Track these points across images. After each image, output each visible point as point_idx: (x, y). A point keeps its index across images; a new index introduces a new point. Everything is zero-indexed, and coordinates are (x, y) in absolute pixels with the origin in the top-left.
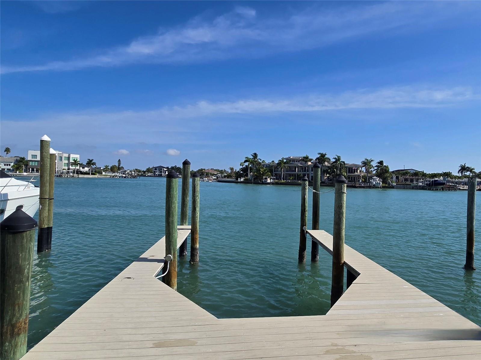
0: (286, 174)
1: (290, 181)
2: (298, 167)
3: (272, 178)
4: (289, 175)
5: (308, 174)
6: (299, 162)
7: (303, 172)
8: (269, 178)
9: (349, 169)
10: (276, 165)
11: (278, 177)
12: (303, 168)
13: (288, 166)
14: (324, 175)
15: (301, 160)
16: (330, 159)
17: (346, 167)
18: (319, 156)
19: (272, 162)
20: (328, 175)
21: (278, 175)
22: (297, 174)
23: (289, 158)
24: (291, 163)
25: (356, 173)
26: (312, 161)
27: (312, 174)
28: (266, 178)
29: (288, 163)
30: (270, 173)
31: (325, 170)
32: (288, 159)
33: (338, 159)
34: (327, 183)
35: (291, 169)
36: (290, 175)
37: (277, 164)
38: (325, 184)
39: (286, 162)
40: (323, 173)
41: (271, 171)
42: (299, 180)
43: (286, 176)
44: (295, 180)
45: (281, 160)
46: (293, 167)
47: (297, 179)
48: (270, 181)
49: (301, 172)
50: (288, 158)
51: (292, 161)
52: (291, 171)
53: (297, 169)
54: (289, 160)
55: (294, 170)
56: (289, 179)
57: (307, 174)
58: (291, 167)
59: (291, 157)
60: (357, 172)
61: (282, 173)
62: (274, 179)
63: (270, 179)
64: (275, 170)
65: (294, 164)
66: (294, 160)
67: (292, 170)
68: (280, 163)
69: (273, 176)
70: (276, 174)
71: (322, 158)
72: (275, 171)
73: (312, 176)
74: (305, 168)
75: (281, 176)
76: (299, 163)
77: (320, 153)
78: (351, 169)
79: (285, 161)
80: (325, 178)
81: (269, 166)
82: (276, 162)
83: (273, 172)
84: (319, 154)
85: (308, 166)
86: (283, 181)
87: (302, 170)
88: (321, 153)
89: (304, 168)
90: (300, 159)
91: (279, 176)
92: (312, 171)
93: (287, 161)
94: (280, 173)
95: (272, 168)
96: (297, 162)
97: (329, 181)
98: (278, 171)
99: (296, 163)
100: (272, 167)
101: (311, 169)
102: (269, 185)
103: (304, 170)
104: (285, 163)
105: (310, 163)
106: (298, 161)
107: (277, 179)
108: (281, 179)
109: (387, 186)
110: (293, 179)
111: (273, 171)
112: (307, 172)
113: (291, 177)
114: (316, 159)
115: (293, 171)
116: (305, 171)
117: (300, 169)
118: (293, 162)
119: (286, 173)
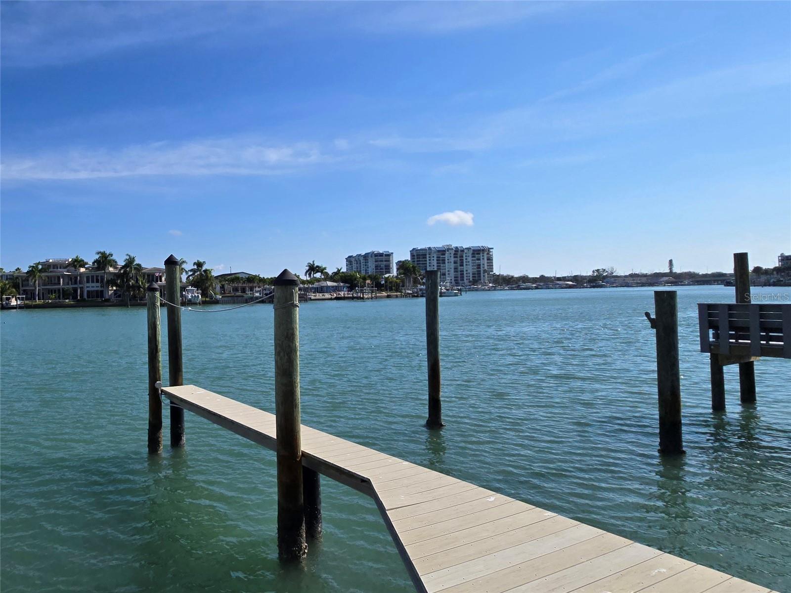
0: (43, 289)
1: (50, 301)
2: (64, 276)
3: (19, 298)
4: (49, 290)
5: (82, 288)
6: (64, 268)
7: (72, 284)
8: (13, 297)
9: (149, 275)
10: (25, 275)
11: (30, 295)
12: (71, 278)
13: (47, 276)
14: (109, 288)
15: (69, 265)
16: (116, 262)
17: (144, 274)
18: (97, 257)
19: (17, 270)
20: (115, 288)
21: (29, 293)
22: (62, 288)
23: (46, 263)
24: (50, 270)
25: (159, 283)
26: (86, 266)
27: (87, 287)
28: (8, 299)
29: (45, 271)
30: (14, 290)
31: (110, 279)
32: (45, 265)
33: (130, 262)
34: (113, 302)
35: (51, 281)
36: (51, 291)
37: (27, 273)
38: (111, 304)
39: (41, 269)
40: (106, 284)
41: (16, 286)
42: (66, 299)
43: (43, 293)
44: (60, 299)
45: (33, 266)
46: (54, 277)
47: (63, 296)
48: (16, 304)
49: (68, 284)
50: (44, 262)
51: (52, 267)
52: (51, 283)
53: (61, 280)
54: (47, 267)
55: (56, 281)
56: (49, 299)
57: (80, 287)
58: (51, 278)
59: (51, 261)
60: (161, 281)
61: (36, 288)
62: (22, 299)
63: (16, 300)
64: (24, 283)
65: (57, 272)
66: (55, 266)
67: (53, 282)
68: (32, 272)
69: (21, 294)
70: (24, 291)
71: (104, 261)
72: (22, 287)
73: (88, 291)
74: (76, 278)
75: (34, 294)
76: (66, 270)
77: (100, 252)
78: (151, 277)
79: (40, 267)
80: (110, 292)
81: (11, 277)
82: (25, 269)
83: (19, 288)
84: (98, 254)
85: (81, 274)
86: (38, 302)
87: (70, 282)
88: (102, 251)
89: (73, 278)
90: (67, 262)
91: (31, 293)
92: (87, 282)
93: (44, 267)
94: (34, 288)
95: (18, 280)
96: (60, 268)
97: (116, 297)
98: (28, 285)
99: (59, 270)
100: (17, 278)
101: (85, 279)
102: (15, 310)
103: (73, 281)
104: (40, 271)
105: (82, 270)
106: (62, 267)
107: (27, 299)
108: (35, 299)
109: (209, 301)
110: (56, 297)
111: (21, 285)
112: (80, 283)
113: (52, 294)
114: (94, 263)
115: (55, 284)
116: (76, 283)
117: (66, 281)
118: (54, 268)
119: (43, 287)
